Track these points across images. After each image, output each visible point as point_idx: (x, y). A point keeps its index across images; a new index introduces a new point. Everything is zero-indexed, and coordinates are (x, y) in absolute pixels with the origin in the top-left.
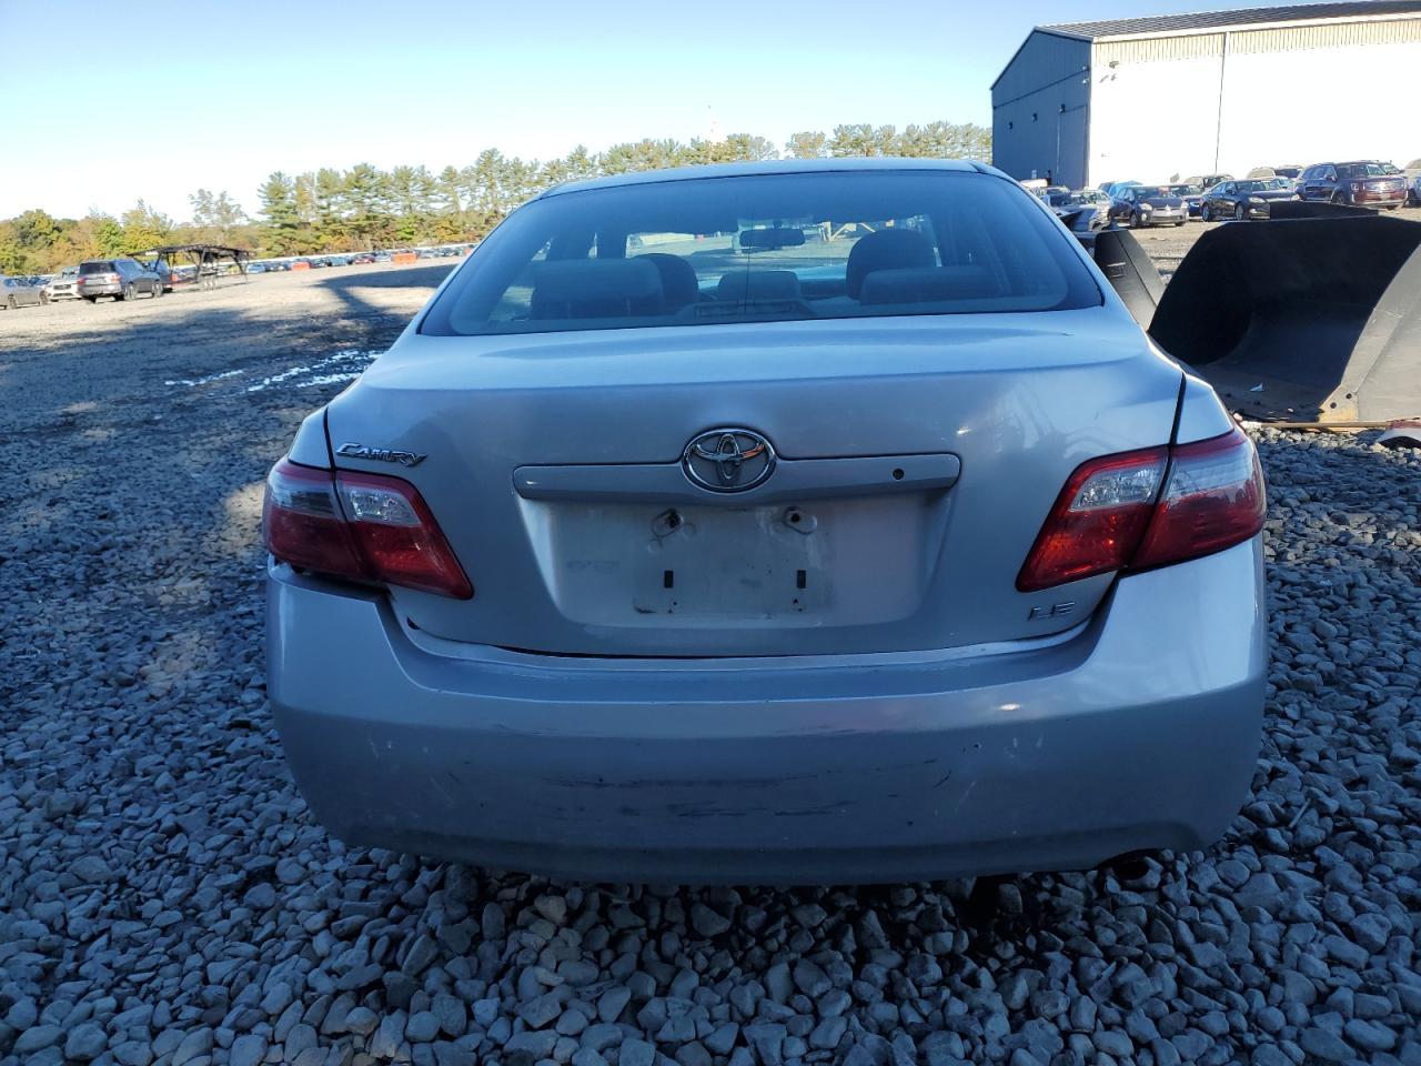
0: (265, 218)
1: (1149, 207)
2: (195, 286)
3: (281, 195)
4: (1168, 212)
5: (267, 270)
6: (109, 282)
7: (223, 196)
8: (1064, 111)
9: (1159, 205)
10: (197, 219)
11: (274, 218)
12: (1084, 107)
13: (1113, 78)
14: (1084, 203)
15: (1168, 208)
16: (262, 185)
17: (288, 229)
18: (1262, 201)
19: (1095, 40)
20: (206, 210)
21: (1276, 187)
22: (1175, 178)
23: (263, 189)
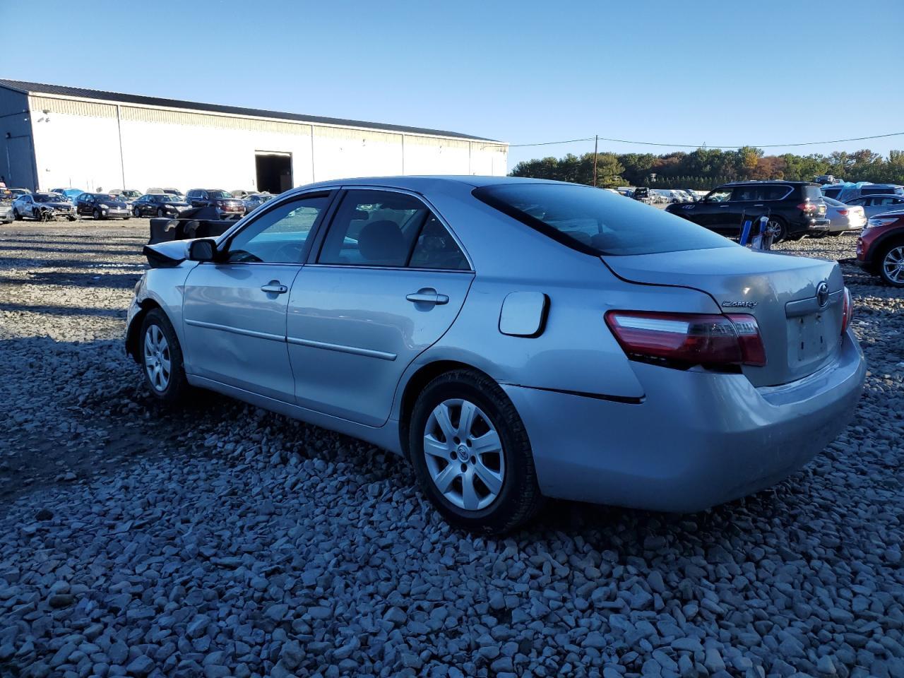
1: (106, 207)
4: (119, 210)
8: (10, 137)
9: (114, 206)
12: (28, 136)
13: (47, 121)
14: (59, 201)
15: (119, 208)
18: (172, 207)
19: (30, 93)
21: (177, 200)
22: (100, 190)
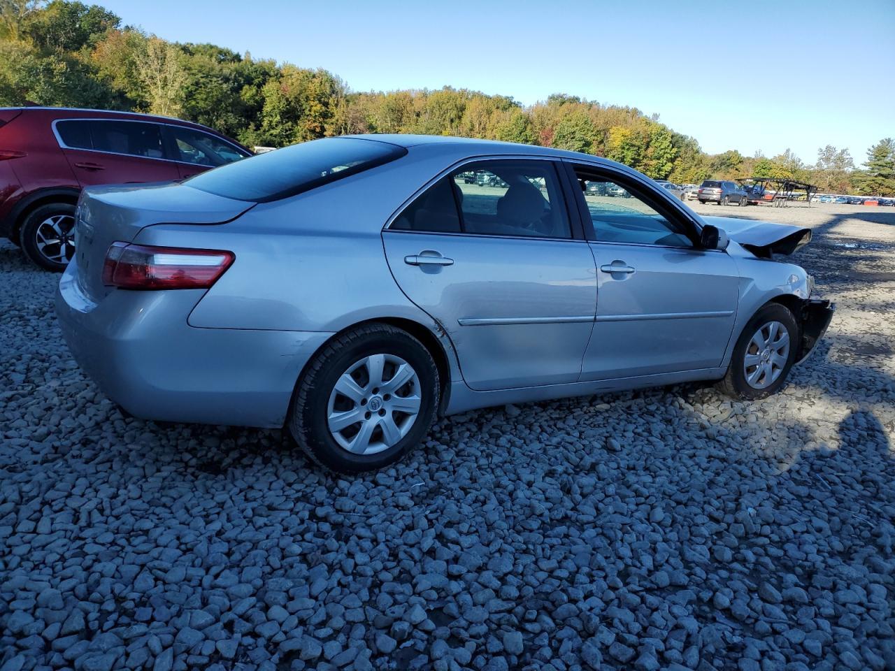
0: (867, 168)
2: (771, 204)
3: (884, 154)
5: (849, 203)
6: (715, 193)
7: (843, 152)
10: (818, 165)
11: (873, 169)
16: (873, 147)
17: (881, 178)
20: (827, 159)
23: (872, 149)
